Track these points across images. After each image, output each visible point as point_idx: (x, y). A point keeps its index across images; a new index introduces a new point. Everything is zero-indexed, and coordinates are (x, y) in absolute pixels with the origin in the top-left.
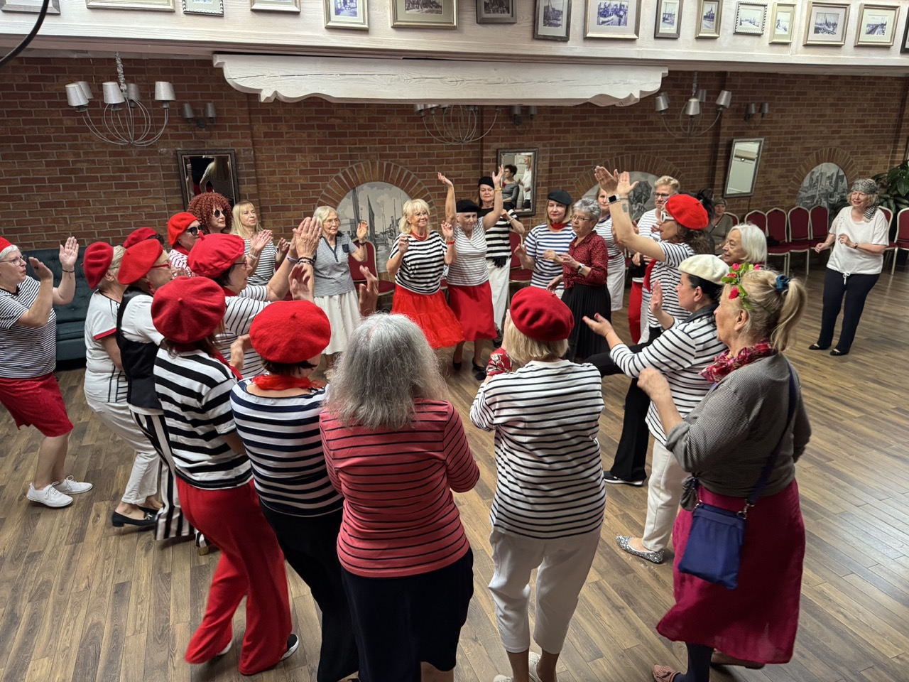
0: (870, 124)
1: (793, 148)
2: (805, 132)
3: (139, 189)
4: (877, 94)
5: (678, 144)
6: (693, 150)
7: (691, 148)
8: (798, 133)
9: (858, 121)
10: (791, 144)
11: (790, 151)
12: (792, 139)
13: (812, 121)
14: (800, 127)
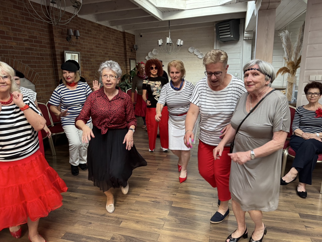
0: (117, 51)
1: (92, 60)
2: (95, 52)
4: (116, 38)
5: (28, 51)
6: (40, 56)
7: (38, 55)
8: (92, 52)
9: (113, 49)
10: (91, 58)
11: (91, 61)
12: (91, 55)
13: (97, 47)
14: (92, 49)
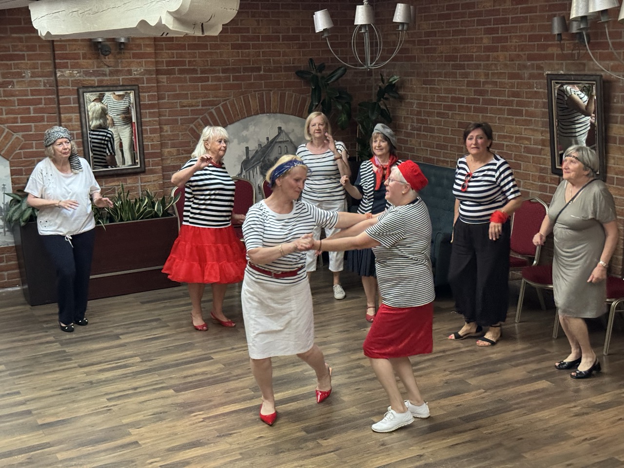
3: (524, 118)
